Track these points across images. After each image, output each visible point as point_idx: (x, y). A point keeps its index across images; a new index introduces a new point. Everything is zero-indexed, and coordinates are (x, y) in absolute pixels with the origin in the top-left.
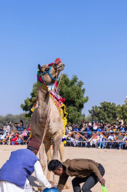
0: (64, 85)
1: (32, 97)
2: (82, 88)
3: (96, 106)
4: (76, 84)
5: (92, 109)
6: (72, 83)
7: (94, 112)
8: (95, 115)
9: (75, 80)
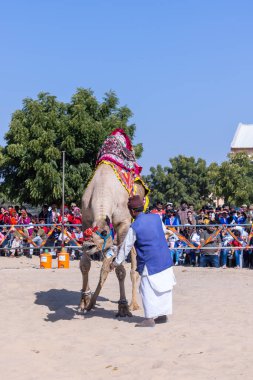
0: (86, 114)
1: (9, 143)
2: (128, 124)
3: (159, 167)
4: (113, 113)
5: (150, 173)
6: (105, 111)
7: (155, 181)
8: (156, 187)
9: (111, 103)
